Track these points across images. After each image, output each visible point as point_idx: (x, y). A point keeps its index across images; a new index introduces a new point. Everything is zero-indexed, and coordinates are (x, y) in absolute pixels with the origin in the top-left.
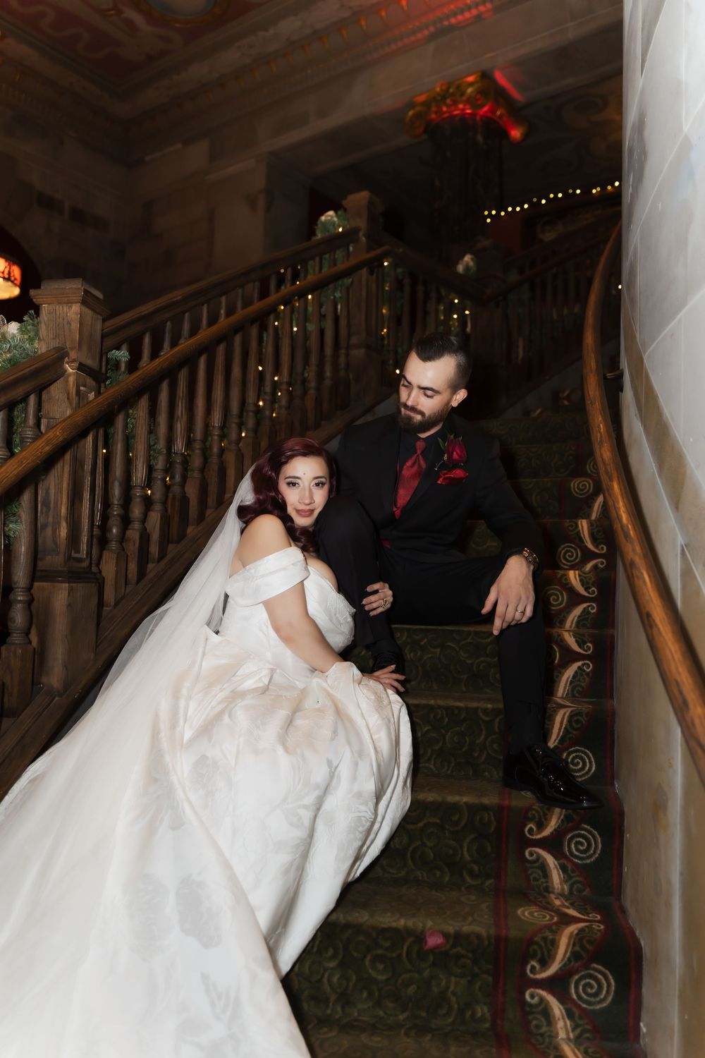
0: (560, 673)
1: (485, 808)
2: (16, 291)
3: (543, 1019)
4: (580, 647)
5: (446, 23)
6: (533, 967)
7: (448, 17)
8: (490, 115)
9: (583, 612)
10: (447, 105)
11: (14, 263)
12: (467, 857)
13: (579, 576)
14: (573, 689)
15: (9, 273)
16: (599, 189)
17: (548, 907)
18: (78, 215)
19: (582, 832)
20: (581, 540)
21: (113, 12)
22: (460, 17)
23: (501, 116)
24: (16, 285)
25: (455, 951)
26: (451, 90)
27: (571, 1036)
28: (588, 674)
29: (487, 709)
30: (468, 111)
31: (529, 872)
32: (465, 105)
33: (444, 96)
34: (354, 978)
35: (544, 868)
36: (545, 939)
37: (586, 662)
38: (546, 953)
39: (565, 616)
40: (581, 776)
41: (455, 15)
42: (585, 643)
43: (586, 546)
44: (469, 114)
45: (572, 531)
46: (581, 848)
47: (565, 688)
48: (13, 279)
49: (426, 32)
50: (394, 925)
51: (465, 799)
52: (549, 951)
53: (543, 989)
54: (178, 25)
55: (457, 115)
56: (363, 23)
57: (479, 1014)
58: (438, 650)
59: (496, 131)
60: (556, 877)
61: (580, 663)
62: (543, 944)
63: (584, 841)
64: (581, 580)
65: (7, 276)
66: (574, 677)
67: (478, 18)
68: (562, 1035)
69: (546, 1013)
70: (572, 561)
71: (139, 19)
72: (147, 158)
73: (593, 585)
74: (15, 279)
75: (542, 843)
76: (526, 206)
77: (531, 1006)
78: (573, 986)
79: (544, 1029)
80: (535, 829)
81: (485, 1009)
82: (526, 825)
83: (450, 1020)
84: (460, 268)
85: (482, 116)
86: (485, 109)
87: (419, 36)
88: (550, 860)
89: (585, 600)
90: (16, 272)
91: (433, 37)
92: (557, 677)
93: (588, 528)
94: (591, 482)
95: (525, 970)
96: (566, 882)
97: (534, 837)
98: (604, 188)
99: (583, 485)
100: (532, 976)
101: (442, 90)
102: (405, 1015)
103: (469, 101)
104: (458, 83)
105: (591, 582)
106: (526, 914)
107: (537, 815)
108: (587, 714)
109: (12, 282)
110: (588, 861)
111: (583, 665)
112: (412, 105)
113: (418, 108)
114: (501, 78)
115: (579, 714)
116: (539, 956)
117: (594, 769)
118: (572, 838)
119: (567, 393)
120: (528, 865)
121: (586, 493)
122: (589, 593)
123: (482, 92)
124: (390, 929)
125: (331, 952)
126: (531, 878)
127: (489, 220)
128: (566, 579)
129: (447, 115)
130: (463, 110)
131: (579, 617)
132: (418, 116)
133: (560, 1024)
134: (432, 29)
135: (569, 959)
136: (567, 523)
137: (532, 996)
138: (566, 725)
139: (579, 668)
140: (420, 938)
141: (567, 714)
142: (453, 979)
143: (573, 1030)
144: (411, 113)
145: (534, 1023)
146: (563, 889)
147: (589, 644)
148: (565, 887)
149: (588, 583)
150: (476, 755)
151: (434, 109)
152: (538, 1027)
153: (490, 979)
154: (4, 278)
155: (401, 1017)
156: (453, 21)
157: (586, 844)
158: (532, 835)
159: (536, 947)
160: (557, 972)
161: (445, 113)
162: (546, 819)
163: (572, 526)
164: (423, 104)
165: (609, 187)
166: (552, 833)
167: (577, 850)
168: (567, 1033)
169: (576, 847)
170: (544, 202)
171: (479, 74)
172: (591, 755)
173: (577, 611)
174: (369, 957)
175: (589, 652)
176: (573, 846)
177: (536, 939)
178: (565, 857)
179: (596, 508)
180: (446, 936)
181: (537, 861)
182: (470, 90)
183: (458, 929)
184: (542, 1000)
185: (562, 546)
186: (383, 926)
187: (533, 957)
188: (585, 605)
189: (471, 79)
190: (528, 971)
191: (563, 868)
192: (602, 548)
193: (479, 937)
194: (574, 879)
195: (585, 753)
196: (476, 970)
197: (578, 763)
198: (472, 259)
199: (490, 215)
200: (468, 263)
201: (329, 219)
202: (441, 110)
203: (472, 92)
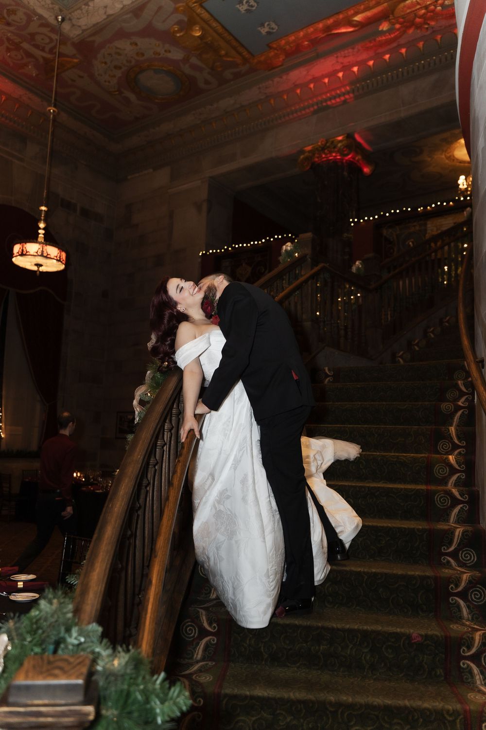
0: (451, 510)
1: (428, 577)
2: (62, 267)
3: (469, 675)
4: (461, 497)
5: (324, 104)
6: (464, 650)
7: (326, 101)
8: (351, 159)
9: (458, 478)
10: (325, 154)
11: (63, 251)
12: (420, 602)
13: (455, 458)
14: (458, 519)
15: (60, 257)
16: (422, 208)
17: (463, 625)
18: (85, 213)
19: (477, 589)
20: (451, 438)
21: (117, 93)
22: (333, 101)
23: (358, 161)
24: (63, 263)
25: (425, 643)
26: (328, 145)
27: (483, 683)
28: (466, 511)
29: (419, 529)
30: (338, 157)
31: (452, 609)
32: (337, 154)
33: (323, 149)
34: (377, 657)
35: (459, 607)
36: (468, 637)
37: (465, 505)
38: (469, 642)
39: (448, 480)
40: (469, 563)
41: (330, 99)
42: (464, 495)
43: (454, 442)
44: (339, 159)
45: (446, 433)
46: (477, 597)
47: (454, 518)
48: (62, 260)
49: (312, 109)
50: (395, 631)
51: (417, 573)
52: (471, 642)
53: (469, 661)
54: (157, 101)
55: (331, 159)
56: (272, 102)
57: (439, 673)
58: (385, 498)
59: (355, 169)
60: (465, 612)
61: (461, 506)
62: (467, 639)
63: (478, 593)
64: (456, 461)
65: (59, 259)
66: (459, 512)
67: (345, 102)
68: (478, 682)
69: (471, 672)
70: (446, 450)
71: (132, 97)
72: (129, 177)
73: (463, 463)
74: (63, 260)
75: (457, 595)
76: (376, 217)
77: (463, 668)
78: (483, 658)
79: (469, 680)
80: (454, 587)
81: (441, 671)
82: (449, 585)
83: (424, 677)
84: (354, 269)
85: (346, 160)
86: (350, 156)
87: (307, 111)
88: (462, 603)
89: (458, 471)
90: (64, 255)
91: (315, 112)
92: (450, 512)
93: (455, 432)
94: (452, 405)
95: (460, 652)
96: (470, 614)
97: (454, 592)
98: (425, 208)
99: (448, 407)
100: (463, 654)
101: (322, 144)
102: (402, 675)
103: (340, 151)
104: (331, 140)
105: (461, 462)
106: (455, 627)
107: (455, 581)
108: (471, 531)
109: (61, 262)
110: (481, 603)
111: (463, 506)
112: (302, 152)
113: (306, 154)
114: (358, 138)
115: (467, 531)
116: (466, 645)
117: (476, 559)
118: (472, 592)
119: (416, 341)
120: (451, 606)
121: (449, 411)
122: (460, 468)
123: (348, 147)
124: (394, 633)
125: (366, 644)
126: (453, 612)
127: (352, 224)
128: (448, 460)
129: (325, 159)
130: (336, 156)
131: (456, 480)
132: (307, 159)
133: (477, 677)
134: (316, 107)
135: (481, 646)
136: (443, 428)
137: (464, 664)
138: (461, 537)
139: (461, 508)
140: (409, 637)
141: (461, 531)
142: (425, 656)
143: (484, 680)
144: (302, 157)
145: (465, 677)
146: (468, 618)
147: (466, 496)
148: (470, 616)
149: (460, 463)
150: (414, 552)
151: (316, 155)
152: (466, 678)
153: (444, 656)
154: (57, 260)
155: (401, 676)
156: (329, 103)
157: (479, 595)
158: (453, 590)
159: (464, 641)
160: (475, 652)
161: (324, 158)
162: (459, 582)
163: (446, 431)
164: (309, 152)
165: (429, 208)
166: (462, 590)
167: (475, 598)
168: (481, 682)
169: (474, 596)
170: (387, 215)
171: (346, 135)
172: (474, 552)
173: (455, 478)
174: (384, 646)
175: (466, 500)
176: (473, 596)
177: (464, 637)
178: (469, 601)
179: (455, 420)
180: (421, 636)
181: (455, 603)
182: (339, 145)
183: (426, 633)
184: (468, 666)
185: (441, 441)
186: (390, 631)
187: (464, 645)
188: (459, 474)
189: (340, 138)
190: (462, 652)
191: (468, 607)
192: (463, 443)
193: (437, 636)
194: (473, 613)
195: (471, 552)
196: (437, 652)
197: (468, 557)
198: (360, 263)
199: (354, 221)
200: (359, 266)
201: (289, 248)
202: (321, 156)
203: (341, 146)
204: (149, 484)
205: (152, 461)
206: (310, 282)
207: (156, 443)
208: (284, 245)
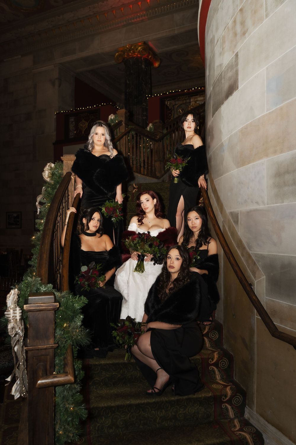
5: (130, 21)
7: (131, 19)
8: (147, 57)
10: (131, 53)
22: (135, 20)
23: (151, 58)
26: (132, 47)
32: (138, 53)
33: (130, 49)
41: (133, 19)
44: (139, 57)
49: (122, 24)
53: (226, 404)
54: (22, 11)
55: (135, 57)
56: (98, 17)
59: (149, 63)
63: (224, 362)
67: (142, 21)
76: (161, 94)
77: (223, 408)
80: (211, 360)
84: (148, 129)
85: (144, 58)
86: (145, 55)
87: (120, 25)
91: (124, 26)
100: (223, 400)
101: (129, 47)
104: (135, 45)
112: (117, 51)
113: (120, 53)
114: (151, 44)
118: (221, 362)
123: (144, 49)
127: (148, 98)
130: (137, 55)
132: (120, 55)
134: (125, 23)
144: (117, 54)
151: (126, 54)
156: (133, 21)
161: (130, 55)
164: (122, 51)
166: (216, 361)
170: (168, 93)
171: (143, 42)
184: (226, 406)
189: (140, 44)
198: (152, 125)
199: (148, 96)
200: (151, 127)
201: (112, 118)
202: (129, 54)
203: (140, 49)
204: (58, 223)
205: (59, 214)
206: (124, 137)
207: (60, 207)
208: (110, 115)
